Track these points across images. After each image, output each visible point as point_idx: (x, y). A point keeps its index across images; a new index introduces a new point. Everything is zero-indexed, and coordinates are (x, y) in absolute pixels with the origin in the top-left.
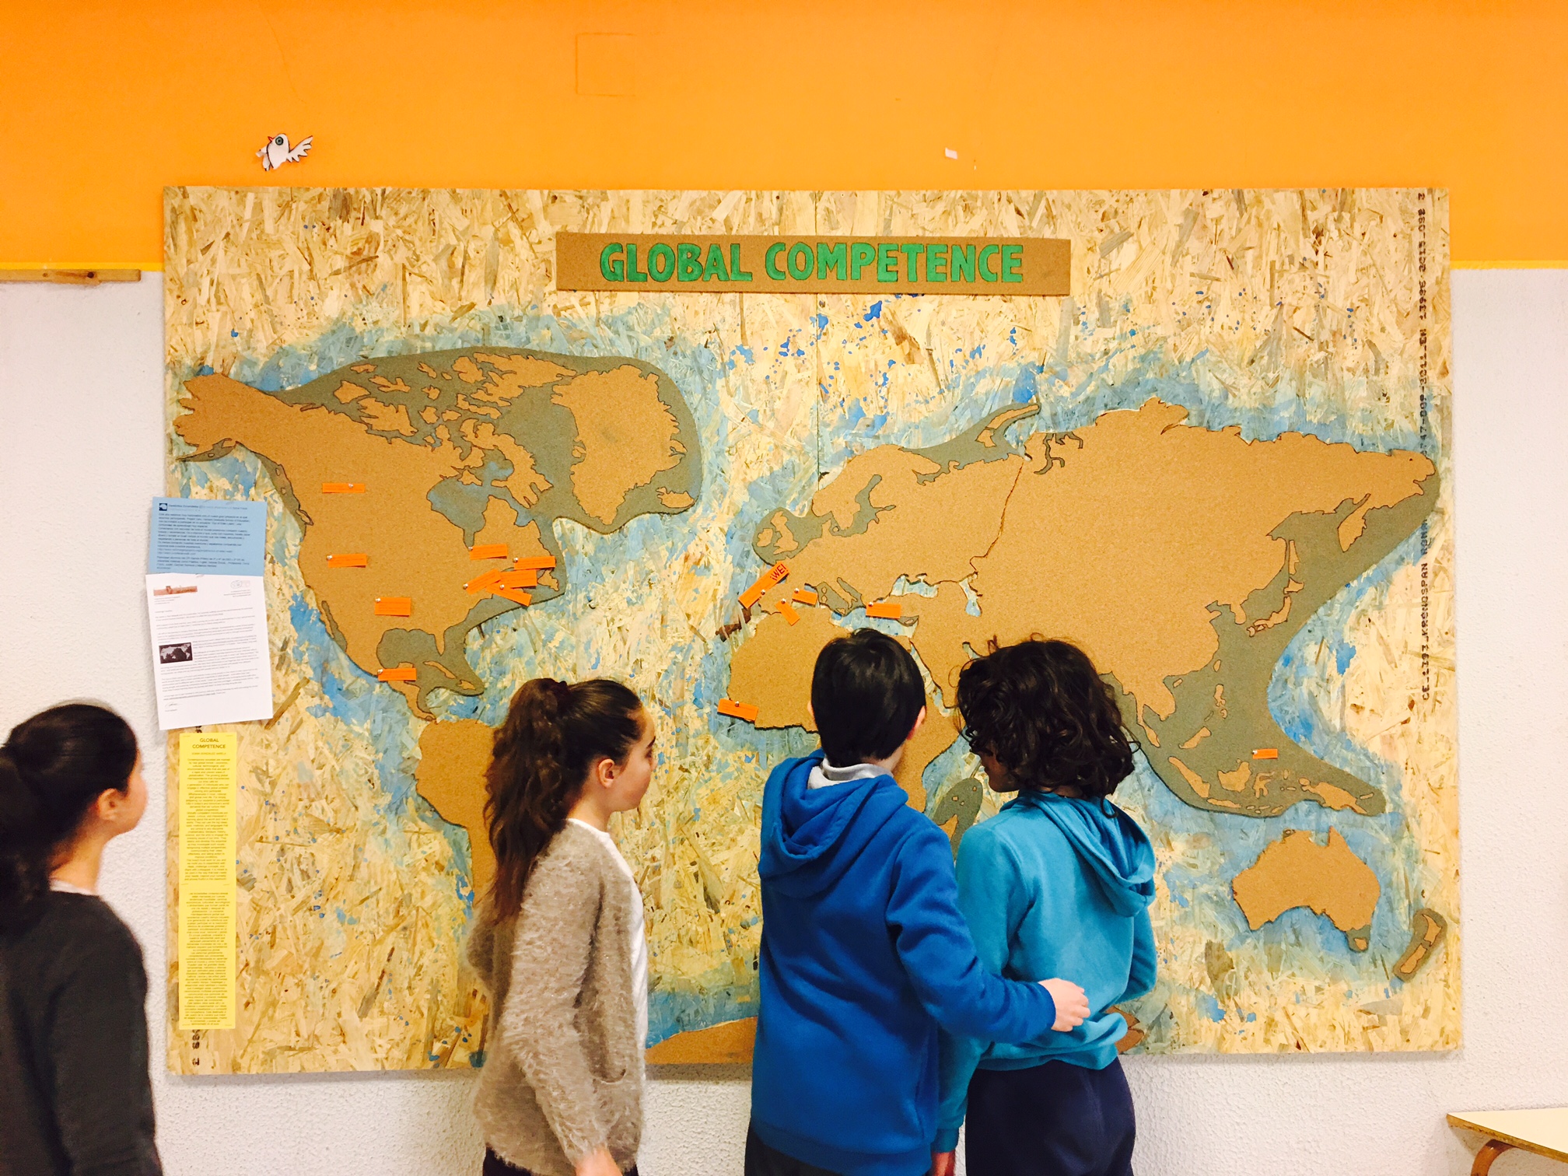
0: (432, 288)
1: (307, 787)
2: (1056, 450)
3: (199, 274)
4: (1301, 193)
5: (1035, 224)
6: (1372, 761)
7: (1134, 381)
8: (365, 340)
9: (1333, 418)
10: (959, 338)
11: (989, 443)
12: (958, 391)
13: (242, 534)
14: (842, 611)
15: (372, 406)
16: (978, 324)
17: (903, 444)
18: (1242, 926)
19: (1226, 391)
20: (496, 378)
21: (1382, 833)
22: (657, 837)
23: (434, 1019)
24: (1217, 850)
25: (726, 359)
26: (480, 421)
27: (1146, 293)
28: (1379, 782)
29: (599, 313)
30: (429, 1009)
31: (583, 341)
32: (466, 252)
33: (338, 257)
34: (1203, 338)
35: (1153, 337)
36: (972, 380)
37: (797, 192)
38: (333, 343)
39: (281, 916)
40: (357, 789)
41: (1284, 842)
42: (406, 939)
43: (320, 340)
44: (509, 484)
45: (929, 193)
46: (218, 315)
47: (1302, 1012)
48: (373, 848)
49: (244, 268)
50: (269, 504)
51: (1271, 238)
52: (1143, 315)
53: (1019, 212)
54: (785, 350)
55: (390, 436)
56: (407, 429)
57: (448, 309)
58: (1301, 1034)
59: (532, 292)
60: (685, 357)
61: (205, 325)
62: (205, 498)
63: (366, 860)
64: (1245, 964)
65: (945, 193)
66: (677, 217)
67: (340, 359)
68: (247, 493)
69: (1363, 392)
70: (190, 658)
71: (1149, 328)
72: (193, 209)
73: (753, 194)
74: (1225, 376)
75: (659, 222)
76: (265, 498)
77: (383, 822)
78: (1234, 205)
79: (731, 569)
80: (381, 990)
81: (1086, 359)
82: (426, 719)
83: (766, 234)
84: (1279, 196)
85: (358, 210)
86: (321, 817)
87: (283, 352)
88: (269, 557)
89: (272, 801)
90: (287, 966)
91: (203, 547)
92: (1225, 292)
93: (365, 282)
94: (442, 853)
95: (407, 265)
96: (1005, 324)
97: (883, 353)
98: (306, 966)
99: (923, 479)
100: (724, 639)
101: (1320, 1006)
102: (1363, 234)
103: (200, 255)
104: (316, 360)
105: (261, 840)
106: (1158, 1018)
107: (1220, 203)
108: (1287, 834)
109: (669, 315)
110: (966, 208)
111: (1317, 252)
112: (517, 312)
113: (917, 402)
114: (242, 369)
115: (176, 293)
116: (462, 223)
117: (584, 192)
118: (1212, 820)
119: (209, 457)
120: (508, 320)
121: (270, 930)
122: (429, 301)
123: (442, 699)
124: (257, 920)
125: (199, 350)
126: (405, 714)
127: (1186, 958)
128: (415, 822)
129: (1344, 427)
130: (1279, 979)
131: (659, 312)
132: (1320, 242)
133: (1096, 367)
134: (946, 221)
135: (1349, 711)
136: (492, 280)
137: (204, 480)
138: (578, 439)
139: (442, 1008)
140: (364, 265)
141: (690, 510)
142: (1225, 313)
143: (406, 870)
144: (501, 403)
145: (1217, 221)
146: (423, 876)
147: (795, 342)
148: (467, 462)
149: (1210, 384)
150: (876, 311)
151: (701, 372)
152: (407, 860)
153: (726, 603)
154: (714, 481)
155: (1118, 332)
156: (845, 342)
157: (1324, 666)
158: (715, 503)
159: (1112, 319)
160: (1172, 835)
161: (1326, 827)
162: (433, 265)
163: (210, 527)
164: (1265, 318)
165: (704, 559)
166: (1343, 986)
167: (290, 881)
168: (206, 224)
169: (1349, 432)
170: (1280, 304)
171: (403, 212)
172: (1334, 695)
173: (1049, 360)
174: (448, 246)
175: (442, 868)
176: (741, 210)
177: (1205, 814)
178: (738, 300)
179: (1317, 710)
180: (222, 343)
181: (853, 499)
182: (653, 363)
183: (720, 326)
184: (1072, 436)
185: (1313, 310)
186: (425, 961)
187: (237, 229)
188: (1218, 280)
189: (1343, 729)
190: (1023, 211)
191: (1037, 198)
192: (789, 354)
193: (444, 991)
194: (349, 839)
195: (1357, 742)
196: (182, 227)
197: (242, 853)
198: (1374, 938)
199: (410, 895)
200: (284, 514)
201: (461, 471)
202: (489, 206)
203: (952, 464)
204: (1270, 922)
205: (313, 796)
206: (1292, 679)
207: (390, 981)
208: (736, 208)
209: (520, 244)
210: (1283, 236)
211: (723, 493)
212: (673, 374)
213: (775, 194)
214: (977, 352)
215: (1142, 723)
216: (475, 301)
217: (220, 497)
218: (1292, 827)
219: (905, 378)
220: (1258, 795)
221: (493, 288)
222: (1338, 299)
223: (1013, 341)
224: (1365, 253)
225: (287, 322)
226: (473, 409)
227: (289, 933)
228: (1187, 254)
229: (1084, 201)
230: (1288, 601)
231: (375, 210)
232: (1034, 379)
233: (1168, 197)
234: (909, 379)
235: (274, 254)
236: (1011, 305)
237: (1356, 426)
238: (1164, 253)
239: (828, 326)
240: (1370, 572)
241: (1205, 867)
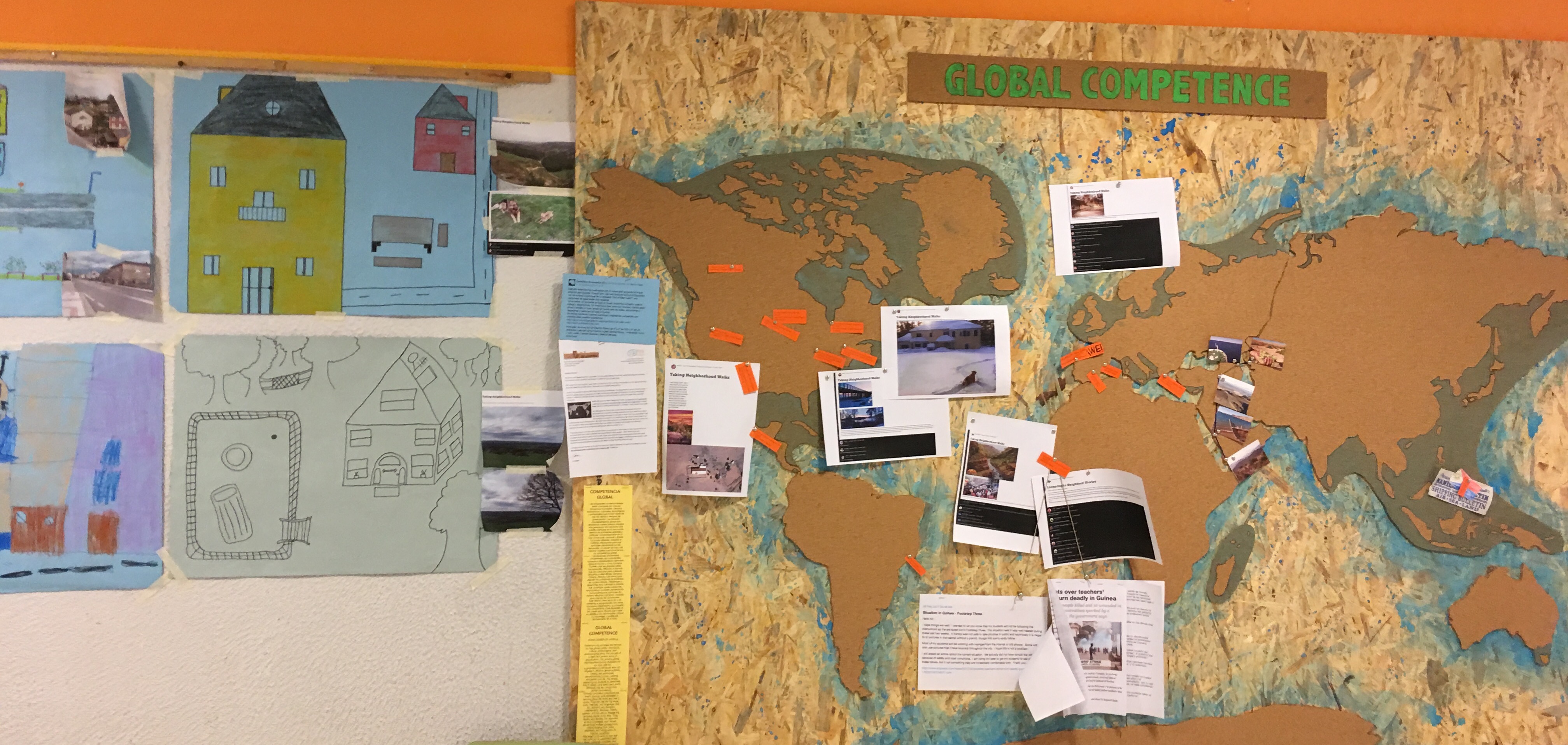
0: (802, 97)
1: (691, 530)
2: (1315, 248)
3: (606, 79)
4: (1502, 43)
5: (1298, 58)
6: (1554, 509)
7: (1376, 192)
8: (745, 140)
9: (1526, 227)
10: (1238, 152)
11: (1262, 241)
12: (1236, 198)
13: (639, 307)
14: (1142, 381)
15: (751, 198)
16: (1253, 140)
17: (1192, 240)
18: (1455, 647)
19: (1447, 201)
20: (855, 176)
21: (1561, 569)
22: (987, 575)
23: (799, 734)
24: (1437, 584)
25: (1047, 164)
26: (841, 212)
27: (1385, 119)
28: (1558, 526)
29: (942, 122)
30: (795, 725)
31: (929, 146)
32: (832, 67)
33: (725, 68)
34: (1429, 158)
35: (1390, 156)
36: (1248, 187)
37: (1108, 24)
38: (718, 142)
39: (669, 644)
40: (734, 532)
41: (1487, 576)
42: (775, 663)
43: (707, 139)
44: (864, 267)
45: (1214, 29)
46: (621, 116)
47: (1498, 715)
48: (748, 584)
49: (644, 76)
50: (661, 281)
51: (1480, 77)
52: (1383, 137)
53: (1286, 48)
54: (1095, 158)
55: (766, 224)
56: (779, 219)
57: (815, 115)
58: (1499, 734)
59: (886, 102)
60: (1013, 161)
61: (610, 123)
62: (606, 275)
63: (741, 594)
64: (1457, 677)
65: (1228, 29)
66: (1009, 42)
67: (723, 156)
68: (642, 271)
69: (1548, 207)
70: (590, 416)
71: (1387, 148)
72: (601, 22)
73: (1072, 25)
74: (1445, 190)
75: (994, 46)
76: (658, 276)
77: (755, 560)
78: (1452, 51)
79: (1049, 344)
80: (754, 708)
81: (1338, 172)
82: (792, 471)
83: (1081, 59)
84: (1486, 44)
85: (742, 27)
86: (703, 556)
87: (676, 149)
88: (660, 327)
89: (661, 542)
90: (674, 688)
91: (606, 319)
92: (1446, 120)
93: (747, 90)
94: (805, 586)
95: (783, 76)
96: (1274, 140)
97: (1176, 162)
98: (690, 688)
99: (1208, 270)
100: (1043, 404)
101: (1513, 711)
102: (1549, 78)
103: (606, 63)
104: (703, 157)
105: (651, 577)
106: (1391, 723)
107: (1442, 48)
108: (1490, 570)
109: (1001, 126)
110: (1244, 43)
111: (1514, 91)
112: (874, 120)
113: (1203, 205)
114: (640, 163)
115: (586, 95)
116: (830, 42)
117: (932, 19)
118: (1433, 559)
119: (612, 239)
120: (866, 126)
121: (659, 657)
122: (799, 107)
123: (805, 454)
124: (648, 647)
125: (604, 145)
126: (773, 467)
127: (1412, 674)
128: (782, 561)
129: (1534, 235)
130: (1483, 690)
131: (992, 122)
132: (1516, 83)
133: (1346, 179)
134: (1228, 54)
135: (1537, 469)
136: (853, 90)
137: (606, 259)
138: (923, 230)
139: (805, 723)
140: (745, 76)
141: (1016, 293)
142: (1446, 139)
143: (775, 602)
144: (860, 198)
145: (1440, 62)
146: (790, 608)
147: (1104, 152)
148: (829, 248)
149: (1434, 196)
150: (1171, 125)
151: (1026, 175)
152: (776, 594)
153: (1045, 373)
154: (1036, 267)
155: (1363, 150)
156: (1145, 153)
157: (1519, 431)
158: (1036, 288)
159: (1359, 140)
160: (1403, 571)
161: (1519, 563)
162: (804, 78)
163: (611, 300)
164: (1475, 143)
165: (1027, 335)
166: (1530, 694)
167: (676, 613)
168: (612, 35)
169: (1538, 239)
170: (1487, 133)
171: (780, 29)
172: (1526, 455)
173: (1309, 172)
174: (817, 61)
175: (805, 601)
176: (1062, 37)
177: (1428, 555)
178: (1057, 114)
179: (1513, 468)
180: (624, 140)
181: (1151, 286)
182: (987, 166)
183: (1042, 136)
184: (1328, 237)
185: (1512, 138)
186: (792, 682)
187: (639, 41)
188: (1440, 110)
189: (1532, 483)
190: (1289, 47)
191: (1301, 37)
192: (1100, 161)
193: (808, 709)
194: (725, 578)
195: (1542, 494)
196: (592, 37)
197: (636, 588)
198: (1554, 654)
199: (778, 625)
200: (673, 291)
201: (824, 255)
202: (852, 29)
203: (1232, 258)
204: (1477, 643)
205: (696, 538)
206: (1494, 442)
207: (762, 700)
208: (1057, 36)
209: (878, 62)
210: (1489, 76)
211: (1044, 279)
212: (1003, 176)
213: (1090, 25)
214: (1252, 163)
215: (1381, 479)
216: (838, 109)
217: (619, 274)
218: (1494, 564)
219: (1194, 184)
220: (1469, 538)
221: (854, 98)
222: (1531, 131)
223: (1280, 155)
224: (1550, 93)
225: (679, 123)
226: (836, 201)
227: (676, 658)
228: (1416, 88)
229: (1337, 41)
230: (1493, 377)
231: (757, 28)
232: (1297, 187)
233: (1402, 41)
234: (1197, 186)
235: (670, 64)
236: (1280, 126)
237: (1543, 236)
238: (1399, 86)
239: (1131, 139)
240: (1553, 355)
241: (1427, 599)
